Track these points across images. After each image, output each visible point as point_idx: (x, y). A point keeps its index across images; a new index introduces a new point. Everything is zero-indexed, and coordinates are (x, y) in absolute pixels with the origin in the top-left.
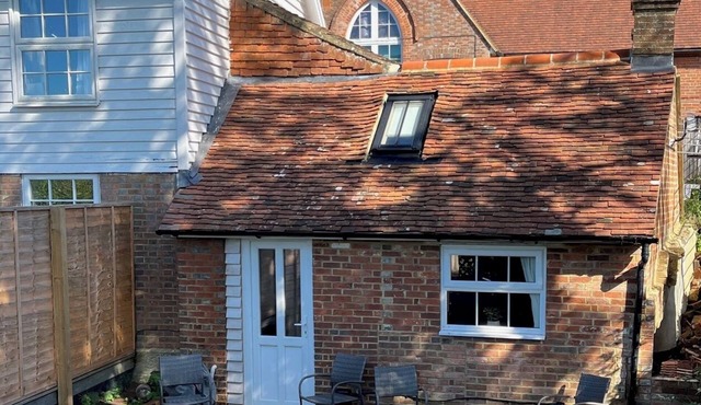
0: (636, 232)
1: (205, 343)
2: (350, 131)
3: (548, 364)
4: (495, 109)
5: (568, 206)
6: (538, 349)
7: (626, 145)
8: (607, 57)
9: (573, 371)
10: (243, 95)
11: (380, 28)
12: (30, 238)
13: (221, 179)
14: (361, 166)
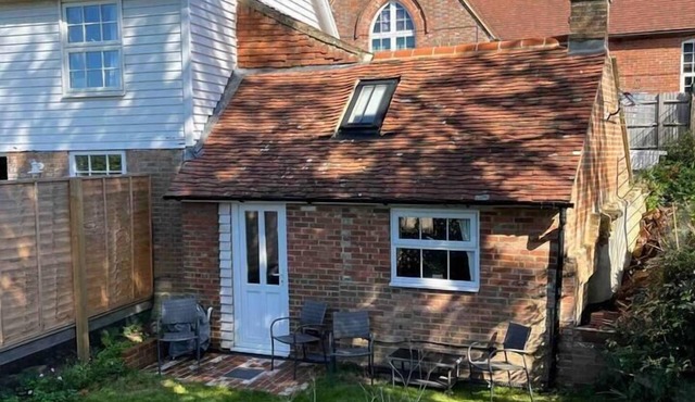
0: (555, 197)
1: (204, 289)
2: (326, 112)
3: (482, 313)
4: (446, 90)
5: (497, 175)
6: (473, 300)
7: (556, 120)
8: (548, 42)
9: (504, 320)
10: (245, 83)
11: (398, 23)
12: (50, 203)
13: (218, 153)
14: (330, 141)
